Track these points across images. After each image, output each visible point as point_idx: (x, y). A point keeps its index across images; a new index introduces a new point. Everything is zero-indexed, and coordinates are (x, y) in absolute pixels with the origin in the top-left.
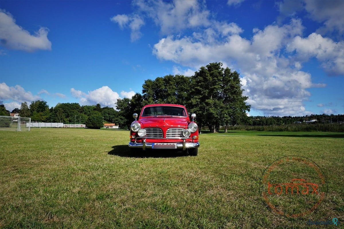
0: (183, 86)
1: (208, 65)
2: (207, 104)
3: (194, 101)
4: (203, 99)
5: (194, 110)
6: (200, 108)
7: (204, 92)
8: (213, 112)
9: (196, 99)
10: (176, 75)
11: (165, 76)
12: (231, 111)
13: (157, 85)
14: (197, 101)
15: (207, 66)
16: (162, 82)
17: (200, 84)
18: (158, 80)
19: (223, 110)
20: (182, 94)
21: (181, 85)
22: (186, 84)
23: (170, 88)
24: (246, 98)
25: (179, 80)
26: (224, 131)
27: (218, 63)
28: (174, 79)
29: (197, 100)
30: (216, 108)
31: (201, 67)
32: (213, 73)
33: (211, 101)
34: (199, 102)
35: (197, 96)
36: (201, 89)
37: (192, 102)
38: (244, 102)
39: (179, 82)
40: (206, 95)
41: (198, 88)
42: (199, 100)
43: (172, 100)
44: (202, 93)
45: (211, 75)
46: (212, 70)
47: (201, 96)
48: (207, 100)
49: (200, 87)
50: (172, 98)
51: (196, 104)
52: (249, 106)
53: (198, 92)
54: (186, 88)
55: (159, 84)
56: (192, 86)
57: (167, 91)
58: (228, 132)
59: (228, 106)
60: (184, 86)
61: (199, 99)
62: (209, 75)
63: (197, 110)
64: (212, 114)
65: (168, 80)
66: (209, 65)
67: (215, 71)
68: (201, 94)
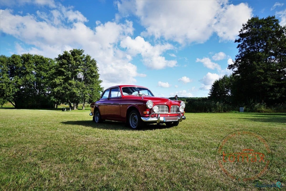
0: (42, 66)
1: (71, 50)
2: (70, 84)
3: (58, 81)
4: (67, 80)
5: (57, 89)
6: (63, 88)
7: (67, 74)
8: (76, 92)
9: (59, 79)
10: (35, 55)
11: (23, 54)
12: (91, 91)
13: (13, 61)
14: (61, 81)
15: (70, 51)
16: (19, 59)
17: (64, 66)
18: (14, 57)
19: (85, 90)
20: (42, 74)
21: (40, 65)
22: (46, 64)
23: (29, 67)
24: (101, 81)
25: (38, 60)
26: (82, 108)
27: (80, 50)
28: (33, 58)
29: (61, 80)
30: (78, 88)
31: (64, 51)
32: (76, 58)
33: (73, 82)
34: (62, 82)
35: (60, 77)
36: (65, 71)
37: (55, 82)
38: (100, 84)
39: (38, 61)
40: (70, 76)
41: (63, 69)
42: (63, 81)
43: (30, 78)
44: (65, 74)
45: (75, 59)
46: (76, 55)
47: (64, 77)
48: (70, 81)
49: (64, 69)
50: (30, 76)
51: (60, 83)
52: (102, 88)
53: (61, 73)
54: (45, 68)
55: (16, 61)
56: (55, 67)
57: (26, 69)
58: (85, 109)
59: (88, 87)
60: (44, 66)
61: (62, 79)
62: (73, 59)
63: (61, 90)
64: (74, 93)
65: (26, 59)
66: (73, 50)
67: (77, 56)
68: (65, 76)
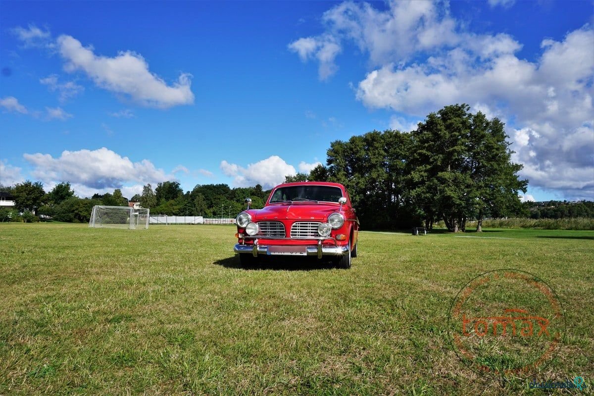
0: (398, 150)
1: (441, 109)
2: (443, 181)
3: (416, 176)
4: (433, 172)
5: (416, 192)
6: (428, 188)
7: (434, 159)
8: (452, 195)
9: (420, 172)
10: (385, 130)
11: (366, 134)
12: (488, 192)
13: (351, 149)
14: (422, 176)
15: (440, 112)
16: (360, 144)
17: (426, 145)
18: (353, 140)
19: (471, 191)
20: (397, 165)
21: (395, 149)
22: (404, 145)
23: (374, 155)
24: (517, 167)
25: (391, 139)
26: (476, 229)
27: (460, 105)
28: (383, 137)
29: (422, 173)
30: (457, 187)
31: (429, 115)
32: (451, 124)
33: (447, 174)
34: (426, 176)
35: (421, 167)
36: (429, 153)
37: (412, 178)
38: (515, 174)
39: (391, 142)
40: (439, 163)
41: (424, 151)
42: (426, 174)
43: (379, 175)
44: (431, 160)
45: (448, 127)
46: (450, 119)
47: (429, 167)
48: (440, 174)
49: (427, 150)
50: (378, 171)
51: (420, 180)
52: (524, 182)
53: (425, 160)
54: (403, 153)
55: (355, 148)
56: (413, 149)
57: (370, 160)
58: (483, 231)
59: (482, 184)
60: (401, 150)
61: (425, 171)
62: (443, 127)
63: (423, 192)
64: (449, 198)
65: (371, 140)
66: (444, 109)
67: (455, 121)
68: (430, 163)
